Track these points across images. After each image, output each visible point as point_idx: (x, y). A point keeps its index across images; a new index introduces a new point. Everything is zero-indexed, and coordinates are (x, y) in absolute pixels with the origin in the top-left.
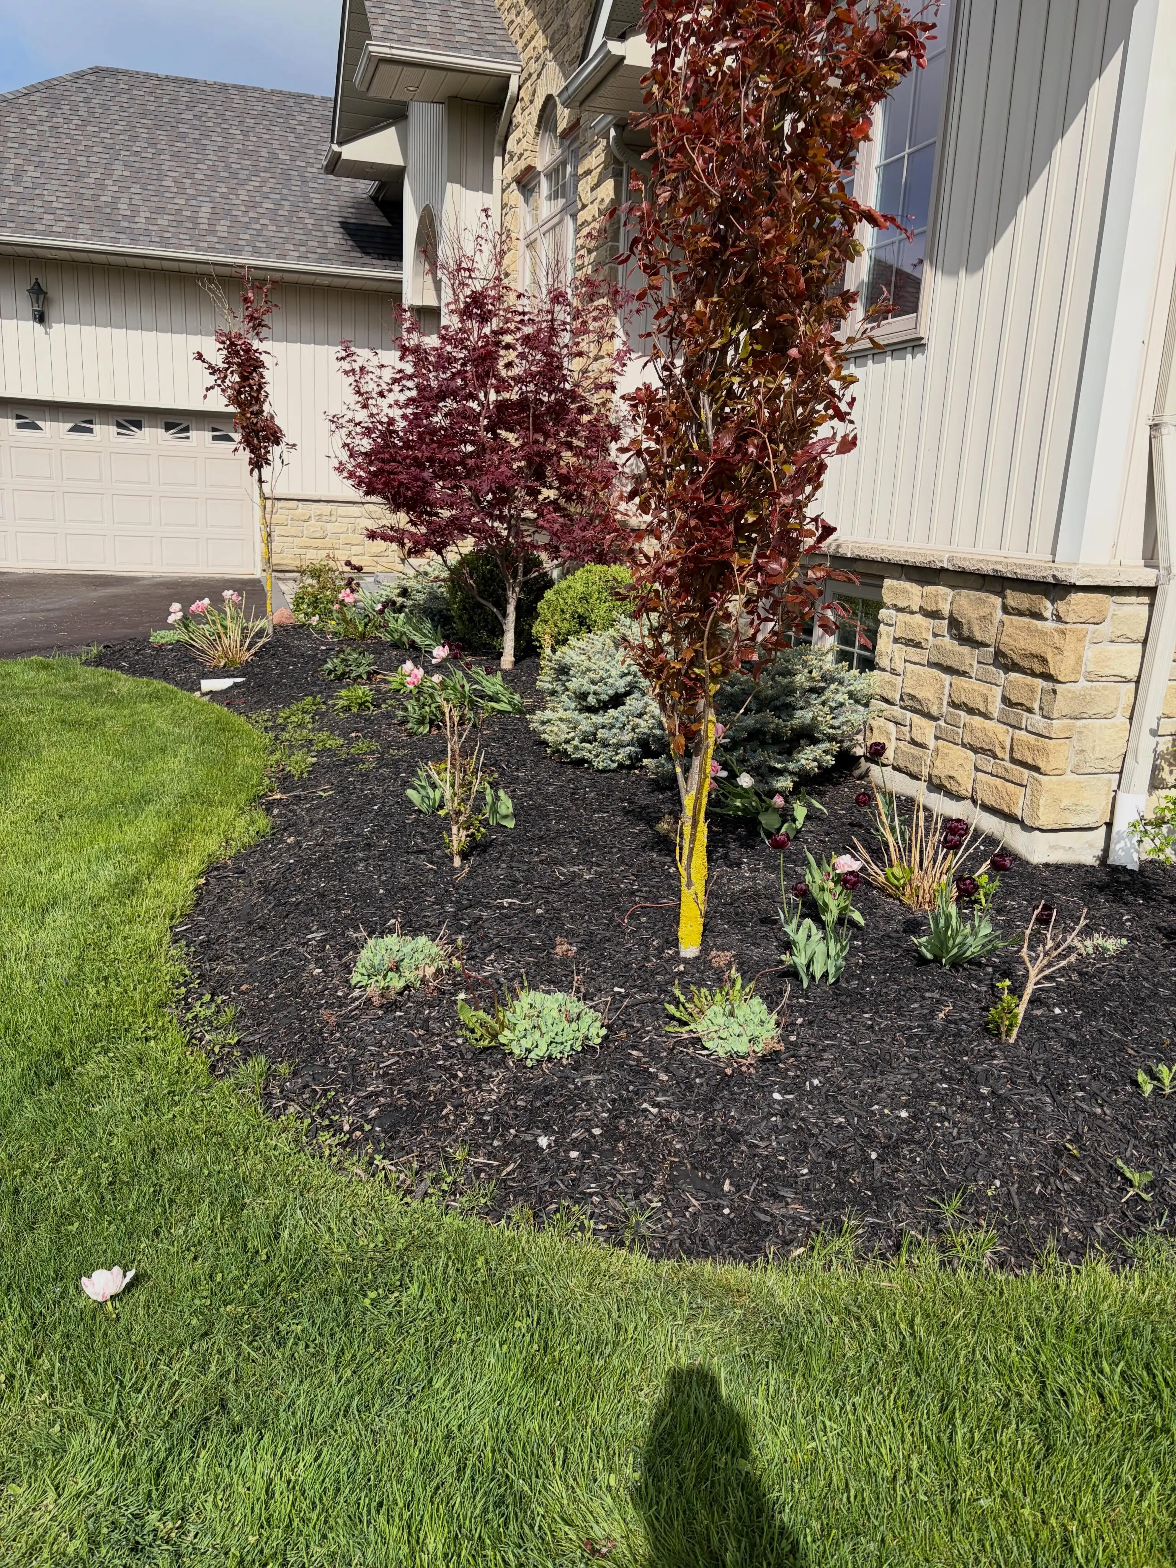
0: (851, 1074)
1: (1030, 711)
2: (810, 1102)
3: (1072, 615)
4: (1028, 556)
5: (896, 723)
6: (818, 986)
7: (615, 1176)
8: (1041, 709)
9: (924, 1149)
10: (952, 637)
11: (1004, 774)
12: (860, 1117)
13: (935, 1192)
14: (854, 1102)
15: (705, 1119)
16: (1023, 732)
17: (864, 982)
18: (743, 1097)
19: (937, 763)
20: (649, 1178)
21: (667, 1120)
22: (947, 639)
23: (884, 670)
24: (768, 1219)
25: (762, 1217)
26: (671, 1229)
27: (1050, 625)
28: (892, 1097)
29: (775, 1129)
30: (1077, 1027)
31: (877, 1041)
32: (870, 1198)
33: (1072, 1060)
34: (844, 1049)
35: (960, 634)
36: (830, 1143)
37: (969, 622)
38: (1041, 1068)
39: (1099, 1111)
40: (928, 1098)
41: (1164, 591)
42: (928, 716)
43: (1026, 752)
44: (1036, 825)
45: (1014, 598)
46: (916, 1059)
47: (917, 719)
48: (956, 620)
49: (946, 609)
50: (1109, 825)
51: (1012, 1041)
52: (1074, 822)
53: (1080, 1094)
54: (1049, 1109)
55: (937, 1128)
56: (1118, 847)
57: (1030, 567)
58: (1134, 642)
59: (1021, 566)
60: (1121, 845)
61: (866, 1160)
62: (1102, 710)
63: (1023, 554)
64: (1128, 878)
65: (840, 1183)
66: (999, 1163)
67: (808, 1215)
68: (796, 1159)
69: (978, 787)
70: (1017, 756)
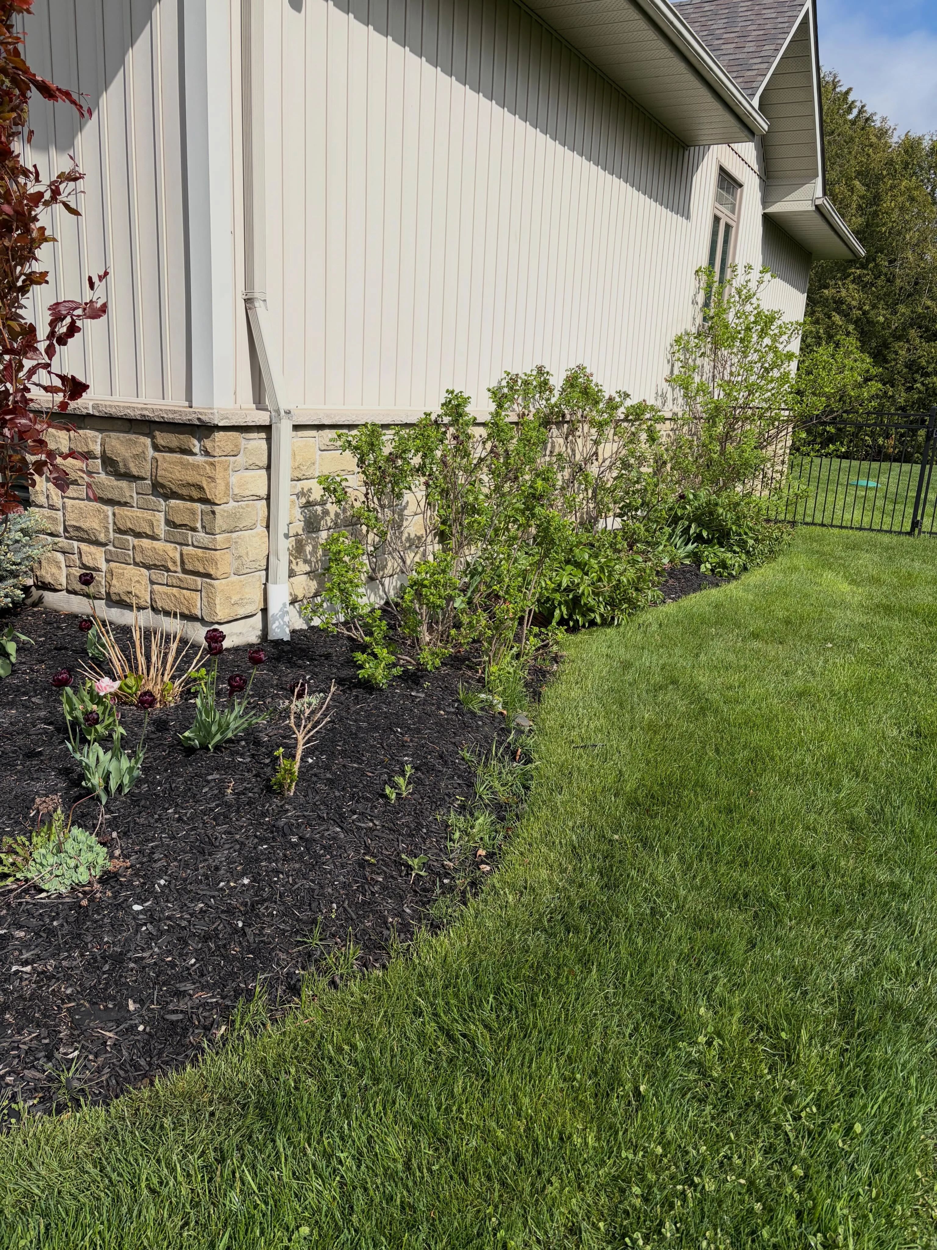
0: (187, 865)
1: (194, 530)
2: (168, 901)
3: (217, 450)
4: (138, 400)
5: (64, 553)
6: (116, 799)
7: (18, 1048)
8: (203, 527)
9: (276, 902)
10: (107, 473)
11: (179, 583)
12: (214, 897)
13: (297, 932)
14: (201, 887)
15: (82, 955)
16: (190, 548)
17: (152, 783)
18: (107, 921)
19: (114, 582)
20: (54, 1033)
21: (43, 972)
22: (103, 476)
23: (41, 506)
24: (181, 1016)
25: (174, 1017)
26: (99, 1070)
27: (200, 459)
28: (231, 871)
29: (151, 937)
30: (328, 768)
31: (192, 829)
32: (254, 959)
33: (337, 794)
34: (168, 845)
35: (116, 471)
36: (201, 928)
37: (124, 460)
38: (322, 808)
39: (371, 824)
40: (258, 860)
41: (277, 428)
42: (97, 543)
43: (197, 563)
44: (216, 620)
45: (163, 438)
46: (230, 833)
47: (84, 546)
48: (110, 459)
49: (97, 449)
50: (265, 611)
51: (292, 794)
52: (242, 612)
53: (355, 817)
54: (342, 836)
55: (275, 882)
56: (274, 626)
57: (175, 412)
58: (260, 468)
59: (167, 411)
60: (277, 624)
61: (236, 930)
62: (248, 523)
63: (135, 400)
64: (289, 648)
65: (224, 957)
66: (330, 890)
67: (213, 997)
68: (181, 955)
69: (157, 598)
70: (189, 567)
